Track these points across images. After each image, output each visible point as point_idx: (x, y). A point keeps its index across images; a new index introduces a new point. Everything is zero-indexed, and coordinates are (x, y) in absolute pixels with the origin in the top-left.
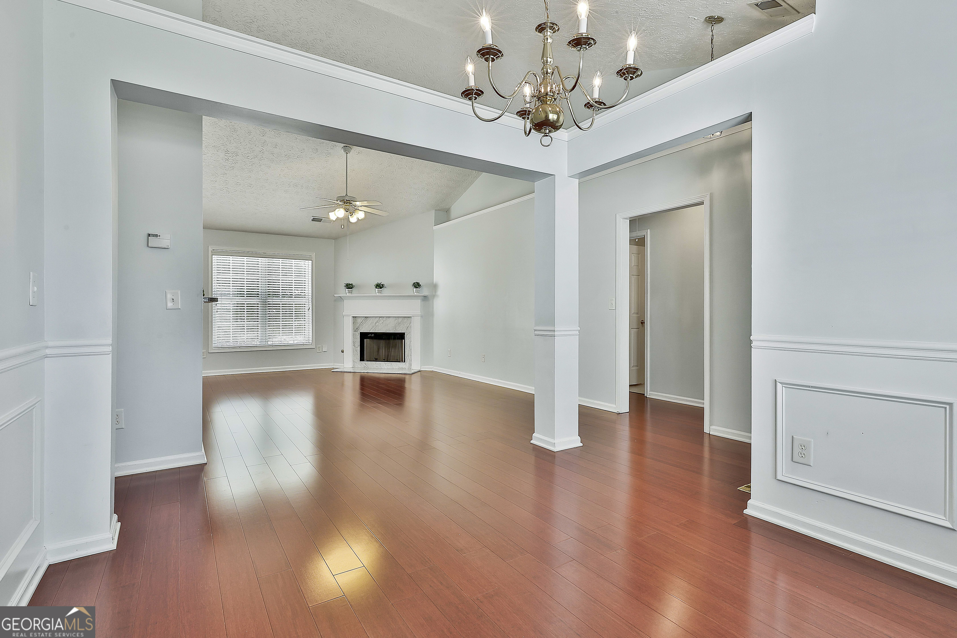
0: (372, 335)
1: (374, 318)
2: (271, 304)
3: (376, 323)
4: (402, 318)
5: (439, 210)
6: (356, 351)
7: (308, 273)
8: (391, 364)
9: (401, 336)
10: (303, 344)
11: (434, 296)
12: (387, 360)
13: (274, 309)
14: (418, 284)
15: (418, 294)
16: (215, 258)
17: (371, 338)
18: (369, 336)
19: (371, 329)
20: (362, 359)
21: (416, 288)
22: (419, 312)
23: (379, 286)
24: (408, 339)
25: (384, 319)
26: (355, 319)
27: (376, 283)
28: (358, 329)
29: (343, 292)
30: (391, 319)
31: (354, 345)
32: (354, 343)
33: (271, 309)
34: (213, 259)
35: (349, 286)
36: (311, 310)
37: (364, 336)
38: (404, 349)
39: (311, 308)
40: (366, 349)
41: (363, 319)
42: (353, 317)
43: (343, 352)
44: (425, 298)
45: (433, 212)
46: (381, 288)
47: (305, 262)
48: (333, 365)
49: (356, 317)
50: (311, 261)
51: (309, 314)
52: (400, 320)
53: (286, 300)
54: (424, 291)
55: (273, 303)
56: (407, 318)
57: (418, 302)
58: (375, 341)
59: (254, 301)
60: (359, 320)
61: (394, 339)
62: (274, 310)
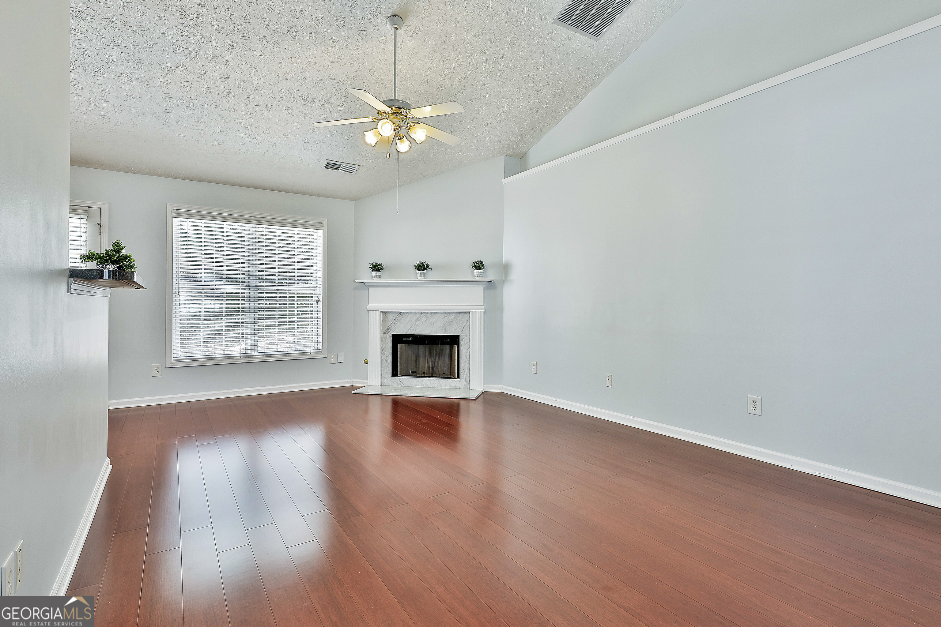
0: (409, 338)
1: (413, 314)
2: (263, 293)
3: (416, 321)
4: (454, 314)
5: (510, 155)
6: (386, 362)
7: (317, 247)
8: (439, 382)
9: (454, 340)
10: (309, 351)
11: (503, 282)
12: (432, 374)
13: (269, 300)
14: (481, 263)
15: (480, 278)
16: (178, 223)
17: (407, 342)
18: (404, 339)
19: (408, 330)
20: (395, 373)
21: (479, 269)
22: (480, 305)
23: (422, 267)
24: (464, 345)
25: (428, 315)
26: (384, 316)
27: (416, 262)
28: (390, 329)
29: (369, 277)
30: (438, 315)
31: (383, 354)
32: (383, 349)
33: (263, 300)
34: (175, 223)
35: (377, 268)
36: (320, 303)
37: (397, 339)
38: (456, 358)
39: (321, 300)
40: (400, 359)
41: (397, 315)
42: (382, 312)
43: (366, 362)
44: (490, 285)
45: (503, 157)
46: (424, 269)
47: (313, 232)
48: (353, 382)
49: (385, 312)
50: (321, 231)
51: (318, 309)
52: (452, 316)
53: (285, 288)
54: (490, 275)
55: (266, 291)
56: (463, 314)
57: (480, 291)
58: (414, 347)
59: (238, 288)
60: (391, 317)
61: (443, 344)
62: (268, 302)
